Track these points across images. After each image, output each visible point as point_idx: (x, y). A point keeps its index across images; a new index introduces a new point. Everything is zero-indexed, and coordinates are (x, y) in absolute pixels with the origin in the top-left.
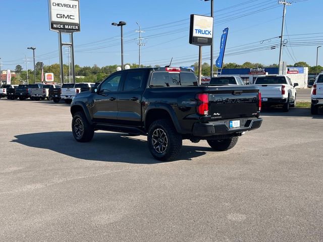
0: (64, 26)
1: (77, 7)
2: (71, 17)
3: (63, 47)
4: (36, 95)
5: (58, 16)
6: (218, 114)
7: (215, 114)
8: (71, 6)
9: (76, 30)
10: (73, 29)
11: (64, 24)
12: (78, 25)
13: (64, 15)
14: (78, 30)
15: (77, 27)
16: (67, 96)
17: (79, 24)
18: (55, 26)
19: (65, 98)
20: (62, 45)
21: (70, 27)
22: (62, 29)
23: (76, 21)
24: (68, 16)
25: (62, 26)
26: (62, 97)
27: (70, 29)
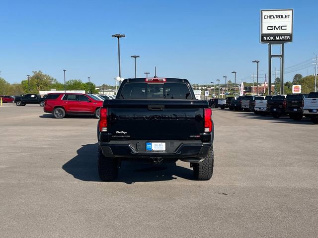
0: (275, 38)
1: (291, 17)
2: (283, 28)
3: (272, 58)
4: (245, 106)
5: (269, 28)
6: (122, 132)
7: (118, 132)
8: (284, 17)
9: (288, 40)
10: (284, 40)
11: (275, 35)
12: (290, 35)
13: (275, 27)
14: (290, 40)
15: (289, 37)
16: (260, 108)
17: (292, 34)
18: (265, 38)
19: (258, 110)
20: (271, 56)
21: (281, 38)
22: (273, 40)
23: (289, 31)
24: (280, 26)
25: (272, 38)
26: (256, 109)
27: (281, 40)
